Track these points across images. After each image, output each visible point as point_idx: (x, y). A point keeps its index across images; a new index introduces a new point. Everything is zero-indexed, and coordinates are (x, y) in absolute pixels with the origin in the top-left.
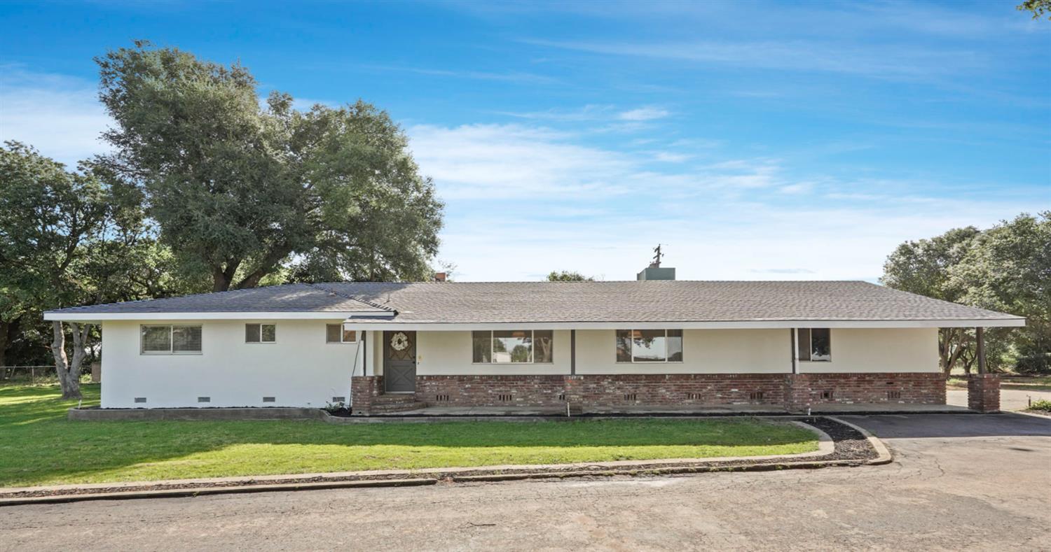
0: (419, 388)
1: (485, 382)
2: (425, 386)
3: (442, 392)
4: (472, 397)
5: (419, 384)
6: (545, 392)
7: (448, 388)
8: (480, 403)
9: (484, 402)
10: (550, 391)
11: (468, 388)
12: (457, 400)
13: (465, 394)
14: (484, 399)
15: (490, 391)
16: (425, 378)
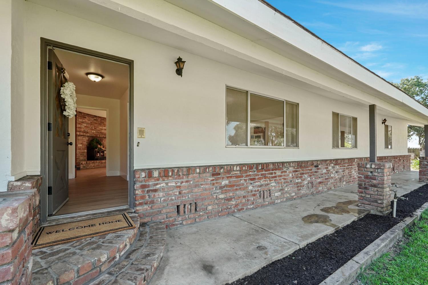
0: (143, 197)
1: (244, 175)
2: (155, 191)
3: (188, 198)
4: (229, 199)
5: (143, 187)
6: (297, 181)
7: (196, 190)
8: (239, 207)
9: (243, 205)
10: (300, 181)
11: (226, 186)
12: (210, 208)
13: (222, 196)
14: (244, 200)
15: (250, 188)
16: (156, 174)
